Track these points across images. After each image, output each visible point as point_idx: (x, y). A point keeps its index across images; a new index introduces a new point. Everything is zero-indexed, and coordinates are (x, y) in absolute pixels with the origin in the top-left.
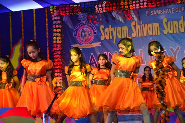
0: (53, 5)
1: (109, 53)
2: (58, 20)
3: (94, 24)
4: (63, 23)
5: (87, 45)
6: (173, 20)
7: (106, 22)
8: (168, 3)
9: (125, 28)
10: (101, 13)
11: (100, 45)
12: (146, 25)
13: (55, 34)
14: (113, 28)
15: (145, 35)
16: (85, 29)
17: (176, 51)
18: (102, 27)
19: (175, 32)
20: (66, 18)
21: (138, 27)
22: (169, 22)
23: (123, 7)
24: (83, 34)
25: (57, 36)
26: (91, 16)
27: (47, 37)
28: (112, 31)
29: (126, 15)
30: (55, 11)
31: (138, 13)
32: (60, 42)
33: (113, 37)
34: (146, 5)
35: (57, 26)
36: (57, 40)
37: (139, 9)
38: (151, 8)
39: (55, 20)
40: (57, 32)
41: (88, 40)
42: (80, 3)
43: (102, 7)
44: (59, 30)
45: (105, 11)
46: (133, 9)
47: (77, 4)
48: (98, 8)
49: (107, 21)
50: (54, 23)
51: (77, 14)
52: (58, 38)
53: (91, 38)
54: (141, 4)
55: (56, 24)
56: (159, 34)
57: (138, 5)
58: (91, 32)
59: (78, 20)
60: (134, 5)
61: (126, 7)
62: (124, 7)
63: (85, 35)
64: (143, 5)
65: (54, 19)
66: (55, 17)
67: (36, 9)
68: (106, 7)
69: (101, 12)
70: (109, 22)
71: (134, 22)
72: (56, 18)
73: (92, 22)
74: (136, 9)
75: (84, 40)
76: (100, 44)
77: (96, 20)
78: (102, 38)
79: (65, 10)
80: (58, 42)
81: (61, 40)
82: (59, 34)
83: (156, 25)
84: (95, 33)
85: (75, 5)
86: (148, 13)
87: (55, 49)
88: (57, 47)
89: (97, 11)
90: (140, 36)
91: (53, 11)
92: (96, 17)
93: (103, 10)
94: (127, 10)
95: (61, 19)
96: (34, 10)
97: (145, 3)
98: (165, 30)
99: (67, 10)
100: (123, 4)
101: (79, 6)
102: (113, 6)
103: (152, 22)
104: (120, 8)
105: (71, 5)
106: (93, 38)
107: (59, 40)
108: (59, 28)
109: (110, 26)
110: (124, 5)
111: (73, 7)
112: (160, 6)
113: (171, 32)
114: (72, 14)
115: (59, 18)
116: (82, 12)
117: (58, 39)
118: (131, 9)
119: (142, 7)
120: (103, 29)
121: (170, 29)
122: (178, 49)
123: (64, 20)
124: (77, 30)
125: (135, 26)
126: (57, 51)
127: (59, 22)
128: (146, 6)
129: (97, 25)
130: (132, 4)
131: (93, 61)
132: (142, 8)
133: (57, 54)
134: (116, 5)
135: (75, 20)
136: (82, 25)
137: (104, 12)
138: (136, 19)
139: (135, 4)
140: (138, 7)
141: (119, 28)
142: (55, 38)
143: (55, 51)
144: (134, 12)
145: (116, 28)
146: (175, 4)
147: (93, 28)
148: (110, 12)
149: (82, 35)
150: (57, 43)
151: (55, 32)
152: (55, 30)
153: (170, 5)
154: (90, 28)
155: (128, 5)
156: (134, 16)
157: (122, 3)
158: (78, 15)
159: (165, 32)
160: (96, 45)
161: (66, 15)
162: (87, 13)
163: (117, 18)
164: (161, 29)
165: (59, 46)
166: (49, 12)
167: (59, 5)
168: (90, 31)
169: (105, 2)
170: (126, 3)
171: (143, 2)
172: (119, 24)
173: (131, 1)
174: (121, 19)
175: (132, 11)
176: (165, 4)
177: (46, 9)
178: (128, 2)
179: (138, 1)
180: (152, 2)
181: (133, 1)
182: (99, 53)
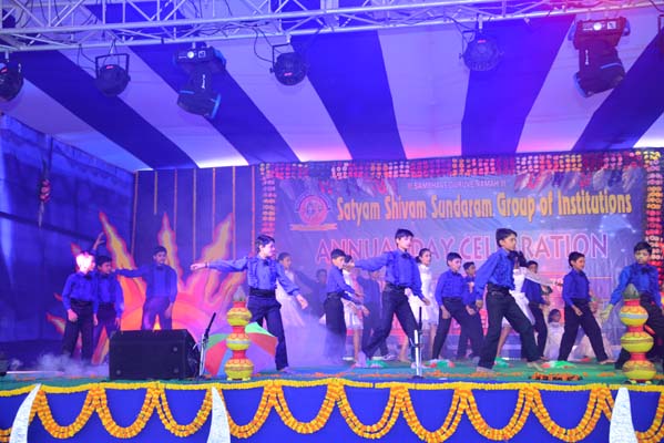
0: (265, 163)
1: (350, 242)
2: (271, 185)
3: (329, 195)
4: (279, 189)
5: (315, 226)
6: (445, 199)
7: (346, 194)
8: (439, 173)
9: (376, 205)
10: (339, 180)
11: (336, 228)
12: (407, 202)
13: (266, 207)
14: (357, 204)
15: (405, 217)
16: (314, 202)
18: (340, 200)
19: (448, 216)
20: (285, 184)
21: (395, 204)
22: (440, 202)
23: (374, 173)
24: (310, 209)
25: (268, 210)
26: (324, 183)
27: (253, 210)
28: (355, 208)
30: (268, 171)
31: (396, 185)
32: (274, 219)
33: (356, 217)
34: (408, 174)
35: (270, 195)
36: (268, 216)
37: (397, 178)
38: (414, 178)
39: (267, 185)
40: (269, 204)
41: (317, 218)
42: (308, 162)
43: (342, 171)
44: (272, 201)
45: (345, 177)
46: (389, 178)
47: (304, 163)
48: (337, 172)
49: (348, 191)
50: (265, 189)
52: (271, 213)
53: (322, 216)
54: (401, 171)
55: (268, 192)
56: (425, 217)
57: (396, 172)
58: (323, 206)
59: (303, 187)
60: (390, 173)
61: (378, 173)
62: (376, 174)
63: (313, 211)
64: (404, 173)
65: (265, 183)
66: (267, 180)
67: (237, 167)
68: (347, 171)
69: (340, 178)
70: (352, 194)
71: (389, 197)
72: (269, 182)
73: (326, 191)
74: (393, 178)
75: (311, 219)
77: (331, 189)
78: (340, 218)
79: (285, 171)
80: (270, 219)
81: (275, 216)
82: (272, 208)
83: (421, 204)
84: (330, 209)
85: (300, 165)
86: (409, 185)
87: (266, 230)
88: (268, 227)
89: (334, 176)
90: (397, 217)
91: (265, 171)
92: (332, 186)
93: (343, 175)
94: (379, 178)
95: (277, 184)
96: (234, 169)
97: (407, 171)
98: (434, 212)
99: (288, 171)
100: (374, 170)
101: (306, 166)
102: (358, 170)
103: (416, 199)
104: (369, 174)
105: (294, 165)
106: (325, 217)
107: (272, 216)
108: (273, 198)
109: (353, 200)
110: (376, 171)
111: (297, 167)
112: (429, 177)
113: (443, 216)
114: (295, 178)
115: (273, 183)
116: (310, 176)
117: (270, 215)
118: (386, 177)
119: (401, 175)
120: (341, 204)
121: (442, 212)
122: (451, 241)
123: (281, 185)
124: (301, 202)
125: (390, 203)
127: (274, 188)
128: (407, 176)
129: (333, 197)
130: (388, 171)
131: (323, 252)
132: (402, 178)
134: (363, 171)
135: (299, 188)
136: (309, 196)
137: (343, 179)
138: (392, 193)
139: (393, 170)
140: (396, 176)
141: (366, 204)
142: (265, 213)
144: (390, 183)
145: (361, 204)
146: (449, 176)
147: (327, 201)
148: (353, 180)
149: (308, 211)
150: (268, 221)
151: (266, 204)
152: (266, 201)
153: (442, 176)
154: (322, 201)
155: (382, 171)
156: (389, 187)
157: (373, 168)
158: (303, 179)
159: (434, 215)
161: (285, 179)
162: (317, 178)
163: (364, 188)
164: (429, 211)
165: (271, 225)
166: (258, 172)
167: (275, 163)
168: (321, 205)
169: (346, 164)
170: (379, 169)
171: (404, 169)
172: (366, 198)
173: (385, 166)
174: (369, 191)
175: (386, 181)
176: (435, 175)
177: (253, 168)
178: (382, 167)
179: (396, 167)
180: (417, 171)
181: (389, 166)
182: (333, 240)
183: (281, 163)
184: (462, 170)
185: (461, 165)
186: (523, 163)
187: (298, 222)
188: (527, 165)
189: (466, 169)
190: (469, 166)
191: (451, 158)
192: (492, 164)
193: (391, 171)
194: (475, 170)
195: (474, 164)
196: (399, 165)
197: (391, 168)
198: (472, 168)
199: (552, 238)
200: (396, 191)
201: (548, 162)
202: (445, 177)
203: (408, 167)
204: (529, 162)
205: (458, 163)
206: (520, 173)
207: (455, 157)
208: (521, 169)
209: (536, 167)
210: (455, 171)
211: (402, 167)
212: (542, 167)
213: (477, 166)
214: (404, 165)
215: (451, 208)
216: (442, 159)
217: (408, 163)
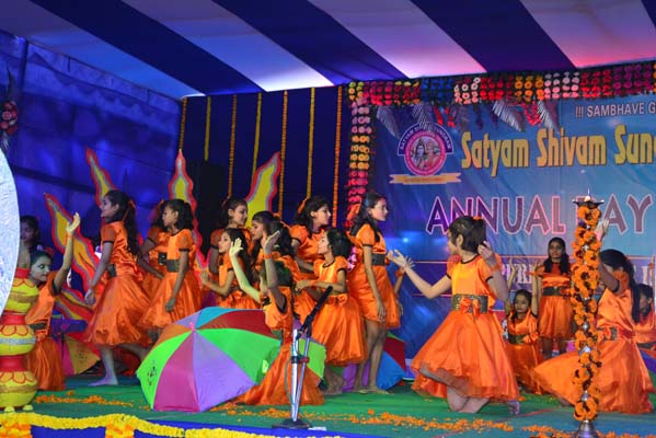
0: (357, 81)
1: (479, 201)
2: (364, 115)
3: (449, 129)
4: (375, 123)
5: (427, 177)
6: (640, 132)
7: (477, 127)
8: (630, 89)
9: (522, 143)
10: (467, 105)
11: (459, 181)
12: (574, 139)
13: (356, 148)
14: (492, 142)
15: (570, 162)
16: (425, 139)
17: (643, 206)
18: (466, 136)
19: (643, 160)
20: (385, 112)
21: (553, 142)
22: (631, 136)
23: (520, 93)
24: (421, 151)
25: (358, 153)
26: (442, 110)
27: (337, 153)
28: (489, 149)
29: (527, 113)
30: (360, 94)
31: (556, 109)
32: (367, 166)
33: (491, 163)
34: (577, 92)
35: (362, 130)
36: (358, 162)
37: (559, 99)
38: (588, 99)
39: (358, 115)
40: (360, 144)
41: (430, 165)
42: (420, 79)
43: (470, 91)
44: (365, 139)
45: (475, 100)
46: (545, 100)
47: (412, 81)
48: (461, 92)
49: (480, 123)
50: (354, 121)
51: (409, 103)
52: (362, 157)
53: (437, 162)
54: (565, 88)
55: (358, 125)
56: (603, 162)
57: (556, 90)
58: (439, 147)
59: (411, 117)
60: (547, 91)
61: (527, 93)
62: (523, 94)
63: (424, 154)
64: (570, 91)
65: (355, 112)
66: (359, 107)
67: (317, 89)
68: (478, 91)
69: (468, 102)
70: (485, 127)
71: (544, 130)
72: (361, 110)
73: (444, 124)
74: (551, 99)
75: (422, 165)
76: (459, 177)
77: (453, 120)
78: (465, 164)
79: (384, 93)
80: (361, 166)
81: (368, 162)
82: (364, 149)
83: (598, 140)
84: (449, 151)
85: (407, 84)
86: (579, 110)
87: (353, 182)
88: (357, 177)
89: (458, 99)
90: (556, 163)
91: (355, 94)
92: (454, 115)
93: (471, 97)
94: (528, 100)
95: (372, 114)
96: (313, 91)
97: (575, 88)
98: (619, 153)
99: (388, 93)
100: (520, 87)
101: (417, 84)
102: (496, 89)
103: (588, 134)
104: (513, 94)
105: (399, 83)
106: (442, 162)
107: (364, 162)
108: (366, 134)
109: (486, 136)
110: (523, 90)
111: (402, 86)
112: (612, 96)
113: (633, 159)
114: (399, 103)
115: (367, 111)
116: (421, 99)
117: (360, 160)
118: (541, 98)
119: (565, 95)
120: (468, 142)
121: (632, 152)
122: (648, 201)
123: (378, 116)
124: (407, 141)
125: (545, 140)
126: (357, 186)
127: (368, 120)
128: (575, 95)
129: (455, 131)
130: (544, 88)
131: (438, 217)
132: (567, 99)
133: (357, 194)
134: (503, 89)
135: (404, 117)
136: (420, 131)
137: (473, 103)
138: (549, 123)
139: (551, 87)
140: (556, 96)
141: (507, 144)
142: (353, 157)
143: (352, 186)
144: (546, 107)
145: (499, 142)
146: (648, 93)
147: (446, 138)
148: (489, 105)
149: (417, 153)
150: (357, 169)
151: (355, 144)
152: (355, 139)
153: (636, 94)
154: (439, 138)
155: (534, 89)
156: (545, 115)
157: (518, 84)
158: (412, 105)
159: (619, 159)
160: (451, 178)
161: (384, 104)
162: (433, 103)
163: (504, 117)
164: (610, 151)
165: (361, 174)
166: (345, 96)
167: (371, 81)
168: (436, 144)
169: (477, 80)
170: (528, 84)
171: (570, 84)
172: (508, 133)
173: (540, 80)
174: (513, 122)
175: (542, 109)
176: (623, 93)
177: (340, 88)
178: (534, 81)
179: (557, 82)
180: (592, 86)
181: (545, 80)
182: (453, 198)
183: (378, 81)
187: (401, 170)
191: (653, 62)
193: (549, 89)
196: (561, 78)
197: (548, 83)
200: (557, 121)
202: (640, 96)
203: (576, 80)
211: (566, 80)
214: (571, 77)
215: (650, 147)
216: (636, 64)
217: (577, 74)
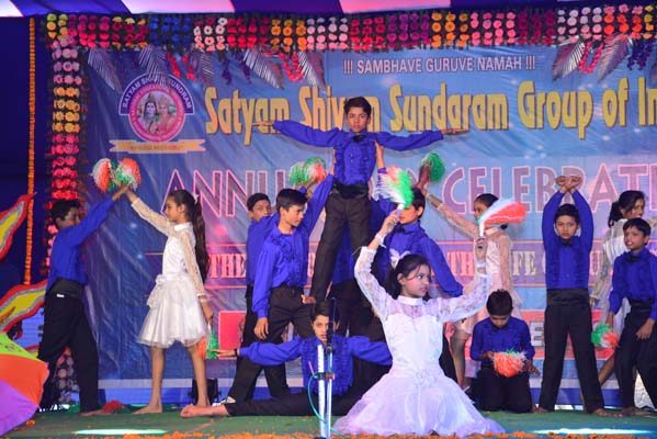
0: (58, 14)
1: (230, 175)
2: (72, 60)
3: (188, 82)
4: (87, 71)
5: (161, 144)
6: (417, 93)
7: (225, 81)
8: (406, 42)
9: (281, 104)
10: (210, 53)
11: (204, 149)
12: (342, 99)
13: (61, 104)
14: (244, 101)
16: (157, 95)
18: (211, 93)
19: (421, 127)
20: (99, 57)
21: (318, 103)
22: (407, 98)
23: (278, 40)
24: (151, 110)
25: (65, 110)
26: (178, 58)
27: (32, 109)
28: (240, 110)
29: (287, 65)
30: (64, 31)
31: (321, 63)
32: (77, 128)
33: (243, 127)
34: (346, 42)
35: (69, 79)
36: (64, 122)
37: (323, 51)
38: (358, 52)
39: (63, 59)
40: (66, 98)
41: (164, 128)
42: (145, 16)
43: (214, 35)
44: (72, 92)
45: (221, 47)
46: (307, 51)
47: (137, 17)
48: (203, 36)
49: (227, 75)
50: (57, 67)
51: (132, 46)
52: (70, 117)
53: (174, 126)
54: (332, 37)
55: (64, 73)
56: (377, 129)
57: (321, 39)
58: (176, 105)
59: (137, 65)
60: (311, 39)
61: (285, 41)
62: (282, 42)
63: (157, 114)
64: (338, 40)
65: (58, 54)
66: (62, 49)
68: (225, 35)
69: (212, 49)
70: (234, 81)
71: (308, 88)
73: (182, 75)
74: (315, 50)
75: (153, 129)
76: (202, 145)
77: (193, 71)
78: (211, 128)
79: (98, 32)
80: (70, 128)
81: (78, 123)
82: (72, 105)
84: (190, 111)
85: (130, 21)
86: (347, 63)
87: (59, 149)
88: (64, 143)
89: (198, 44)
91: (57, 30)
93: (216, 42)
94: (288, 50)
95: (82, 58)
97: (343, 37)
98: (394, 118)
99: (104, 32)
100: (278, 33)
101: (142, 22)
102: (248, 34)
104: (268, 42)
105: (118, 19)
106: (180, 126)
107: (73, 123)
108: (74, 85)
110: (282, 37)
111: (123, 23)
112: (385, 50)
113: (410, 126)
114: (119, 46)
115: (75, 55)
116: (150, 42)
117: (67, 118)
118: (302, 48)
119: (332, 45)
120: (212, 100)
121: (410, 118)
123: (90, 61)
124: (132, 96)
125: (309, 100)
126: (65, 155)
127: (76, 66)
128: (344, 46)
129: (196, 86)
130: (306, 36)
132: (333, 50)
133: (65, 165)
134: (256, 34)
135: (128, 64)
136: (148, 83)
137: (218, 51)
138: (313, 79)
139: (316, 35)
140: (321, 46)
141: (262, 103)
142: (58, 116)
143: (57, 155)
144: (309, 59)
145: (252, 101)
146: (425, 48)
147: (184, 94)
148: (239, 55)
149: (146, 113)
150: (64, 133)
151: (59, 98)
152: (59, 91)
153: (411, 48)
154: (174, 94)
155: (295, 37)
156: (308, 69)
157: (275, 30)
158: (137, 49)
159: (394, 125)
160: (192, 146)
161: (99, 46)
162: (165, 48)
163: (258, 70)
164: (384, 116)
165: (70, 139)
166: (41, 32)
167: (78, 15)
168: (172, 102)
169: (223, 21)
170: (288, 31)
171: (338, 33)
172: (263, 90)
173: (301, 25)
174: (269, 76)
175: (302, 56)
176: (398, 46)
177: (32, 20)
178: (294, 27)
179: (321, 29)
180: (363, 37)
181: (307, 26)
182: (196, 171)
183: (89, 14)
184: (450, 36)
185: (450, 26)
186: (572, 22)
187: (124, 134)
188: (579, 26)
189: (458, 33)
190: (464, 28)
191: (430, 11)
192: (510, 24)
193: (312, 37)
194: (476, 35)
195: (475, 24)
196: (326, 24)
197: (311, 30)
198: (470, 32)
199: (624, 170)
200: (322, 78)
201: (621, 19)
202: (417, 50)
203: (344, 28)
204: (584, 20)
205: (443, 22)
206: (564, 42)
207: (438, 10)
208: (567, 35)
209: (597, 29)
210: (437, 38)
211: (333, 28)
212: (609, 30)
213: (480, 29)
214: (339, 24)
215: (428, 111)
216: (411, 12)
217: (344, 20)
